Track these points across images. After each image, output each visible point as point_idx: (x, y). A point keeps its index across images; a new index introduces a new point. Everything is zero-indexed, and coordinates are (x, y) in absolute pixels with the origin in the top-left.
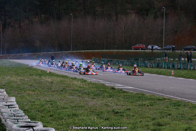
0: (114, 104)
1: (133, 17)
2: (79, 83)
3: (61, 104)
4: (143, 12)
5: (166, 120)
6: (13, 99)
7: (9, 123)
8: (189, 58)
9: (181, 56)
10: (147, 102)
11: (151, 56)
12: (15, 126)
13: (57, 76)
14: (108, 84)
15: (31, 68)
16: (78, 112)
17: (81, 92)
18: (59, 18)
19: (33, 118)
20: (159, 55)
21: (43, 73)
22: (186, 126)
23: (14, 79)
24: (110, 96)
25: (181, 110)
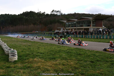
0: (29, 44)
1: (32, 25)
2: (21, 40)
3: (17, 45)
4: (34, 24)
5: (40, 46)
6: (6, 44)
7: (5, 49)
8: (44, 33)
9: (42, 33)
10: (36, 43)
11: (36, 33)
12: (6, 50)
13: (16, 38)
14: (27, 40)
15: (10, 37)
16: (21, 46)
17: (21, 42)
18: (16, 26)
19: (10, 48)
20: (38, 33)
21: (12, 38)
22: (44, 48)
23: (6, 39)
24: (28, 42)
25: (43, 44)
